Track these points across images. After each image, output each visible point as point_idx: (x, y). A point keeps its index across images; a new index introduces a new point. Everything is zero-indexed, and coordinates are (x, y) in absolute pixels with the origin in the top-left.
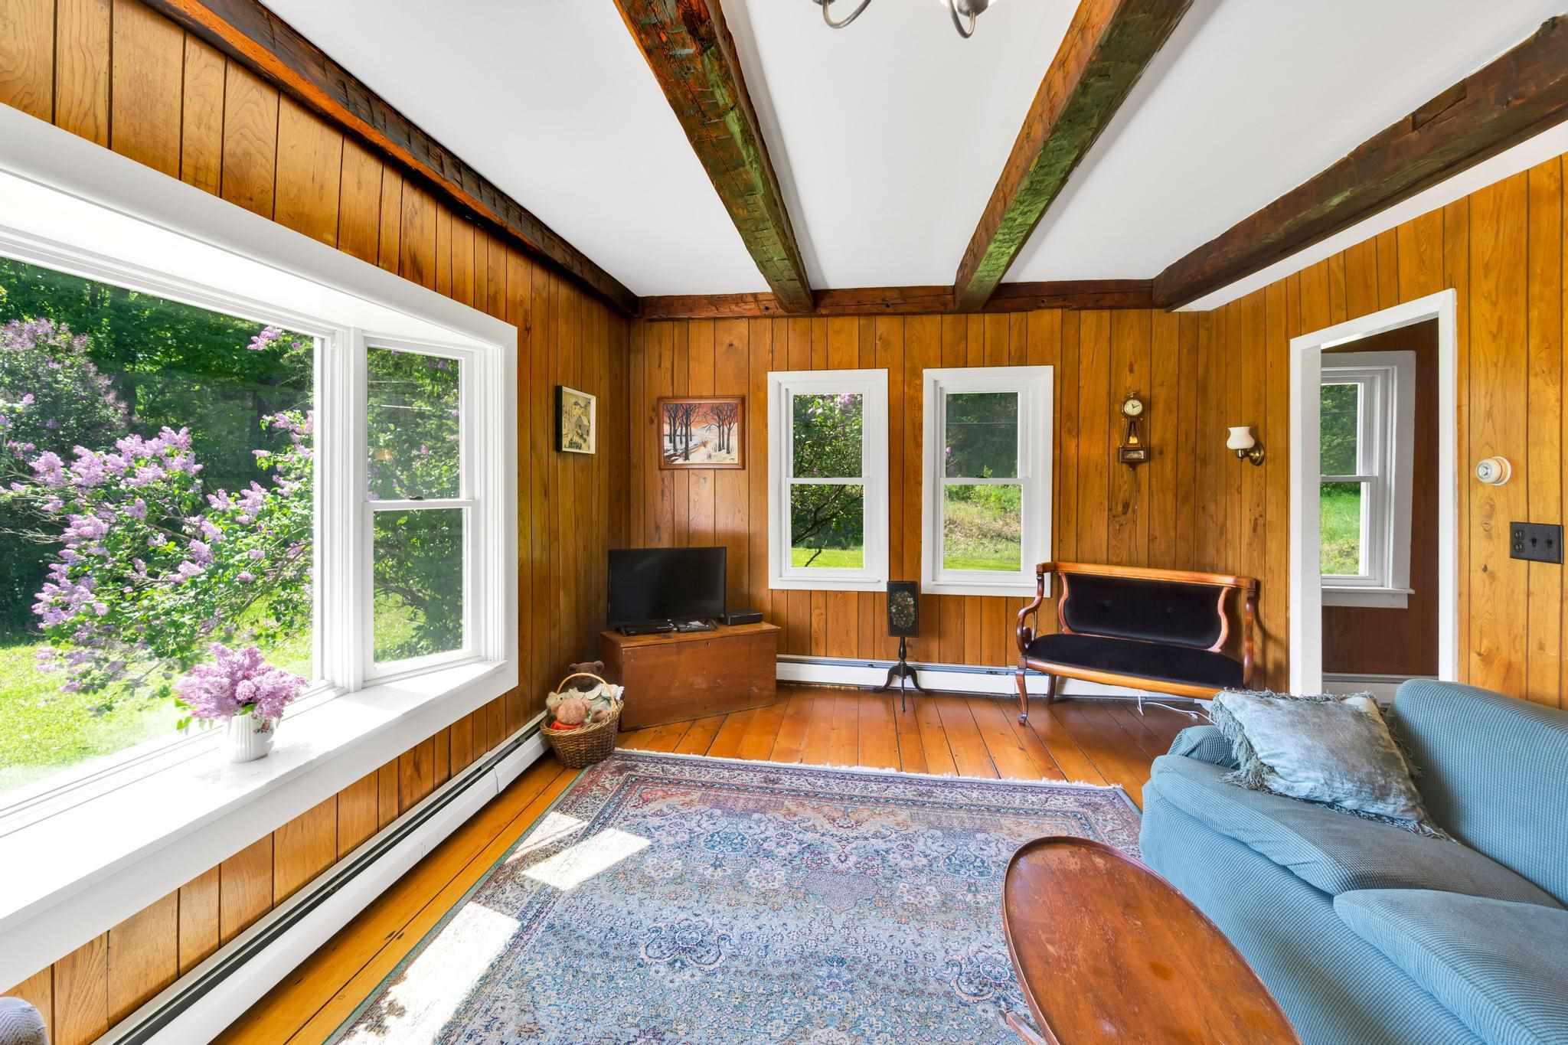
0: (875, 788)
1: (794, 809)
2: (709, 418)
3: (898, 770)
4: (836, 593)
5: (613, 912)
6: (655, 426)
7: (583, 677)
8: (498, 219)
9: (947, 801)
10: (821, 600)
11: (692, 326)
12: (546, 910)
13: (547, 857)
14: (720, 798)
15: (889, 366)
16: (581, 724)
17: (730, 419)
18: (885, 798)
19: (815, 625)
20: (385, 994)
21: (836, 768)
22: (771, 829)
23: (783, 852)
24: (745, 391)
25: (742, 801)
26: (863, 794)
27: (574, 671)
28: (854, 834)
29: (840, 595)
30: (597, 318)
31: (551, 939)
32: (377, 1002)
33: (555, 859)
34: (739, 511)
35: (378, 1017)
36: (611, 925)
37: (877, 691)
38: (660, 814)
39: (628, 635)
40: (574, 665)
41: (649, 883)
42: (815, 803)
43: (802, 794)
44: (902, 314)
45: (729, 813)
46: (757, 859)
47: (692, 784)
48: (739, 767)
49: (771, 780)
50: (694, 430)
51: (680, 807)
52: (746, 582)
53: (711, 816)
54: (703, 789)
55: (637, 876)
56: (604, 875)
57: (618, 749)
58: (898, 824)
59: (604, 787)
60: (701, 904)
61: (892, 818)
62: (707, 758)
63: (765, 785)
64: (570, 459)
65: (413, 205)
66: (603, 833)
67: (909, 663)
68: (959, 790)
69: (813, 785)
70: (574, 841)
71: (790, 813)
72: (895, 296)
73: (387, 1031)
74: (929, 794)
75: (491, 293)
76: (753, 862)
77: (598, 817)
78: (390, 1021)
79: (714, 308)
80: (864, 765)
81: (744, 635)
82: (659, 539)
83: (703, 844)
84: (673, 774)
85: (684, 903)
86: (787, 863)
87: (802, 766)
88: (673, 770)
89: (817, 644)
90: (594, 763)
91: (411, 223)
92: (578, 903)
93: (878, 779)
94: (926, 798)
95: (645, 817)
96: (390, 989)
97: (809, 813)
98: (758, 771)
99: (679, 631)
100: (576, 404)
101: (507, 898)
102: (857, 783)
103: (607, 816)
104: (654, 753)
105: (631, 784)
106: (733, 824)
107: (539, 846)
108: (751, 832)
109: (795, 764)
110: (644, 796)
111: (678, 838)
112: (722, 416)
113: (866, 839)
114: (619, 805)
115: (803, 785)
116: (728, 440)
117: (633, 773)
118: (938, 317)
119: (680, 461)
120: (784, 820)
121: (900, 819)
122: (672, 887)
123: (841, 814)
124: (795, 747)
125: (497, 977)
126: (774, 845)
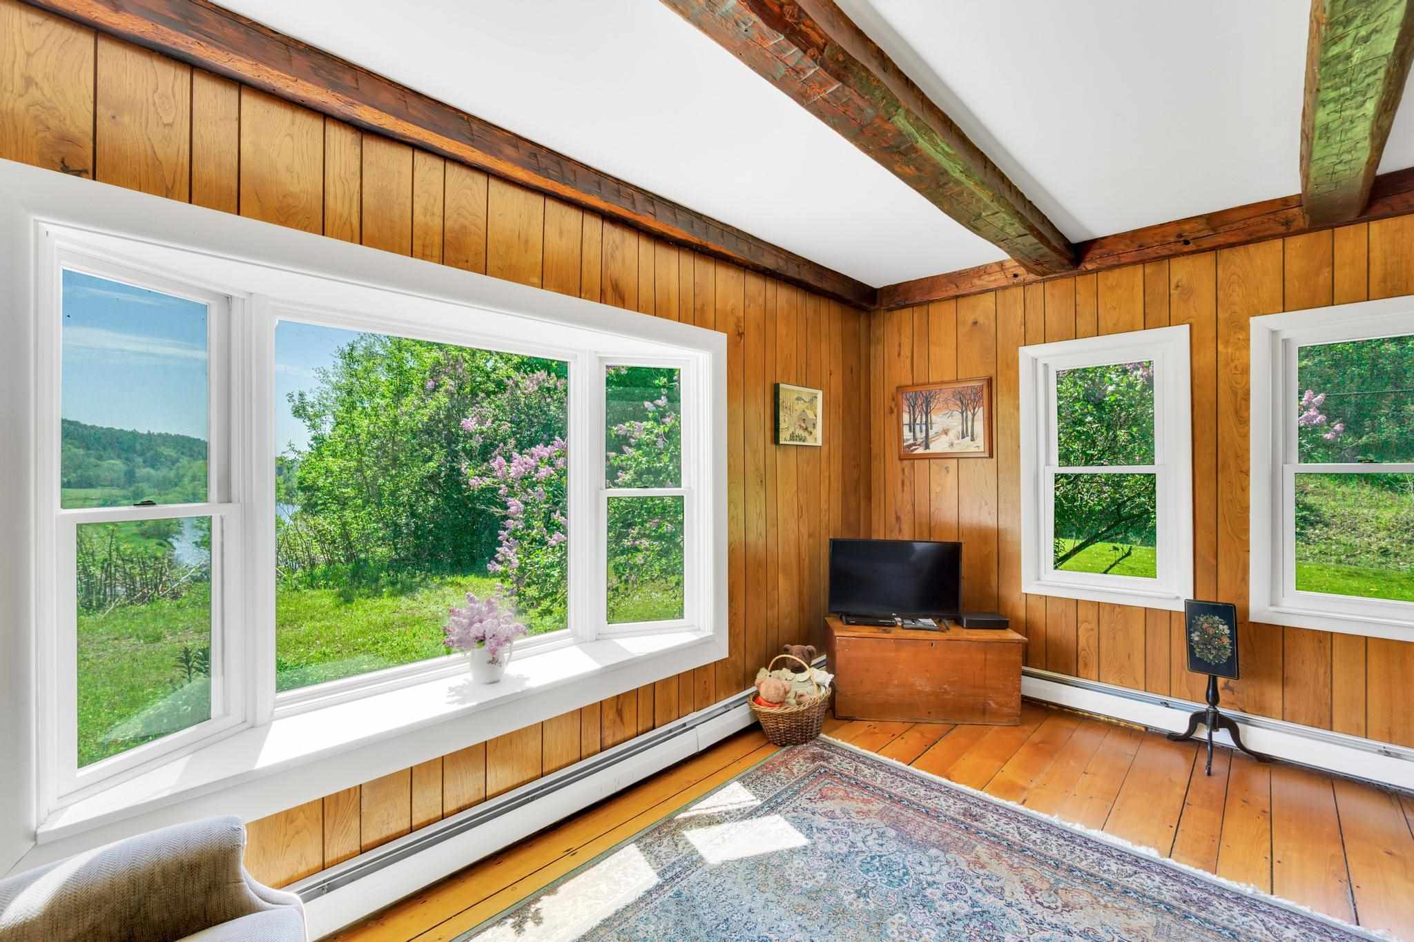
0: (1114, 868)
1: (984, 858)
2: (951, 403)
3: (1162, 854)
4: (1113, 606)
5: (736, 902)
6: (894, 416)
7: (793, 660)
8: (696, 239)
9: (1232, 926)
10: (1092, 615)
11: (933, 308)
12: (683, 876)
13: (709, 824)
14: (902, 818)
15: (1191, 320)
16: (781, 703)
17: (975, 402)
18: (1123, 887)
19: (1082, 642)
20: (537, 900)
21: (1068, 825)
22: (945, 874)
23: (947, 908)
24: (993, 372)
25: (924, 828)
26: (1092, 871)
27: (786, 651)
28: (1054, 921)
29: (1118, 609)
30: (827, 316)
31: (673, 908)
32: (529, 904)
33: (716, 829)
34: (986, 504)
35: (523, 918)
36: (728, 916)
37: (1173, 738)
38: (831, 815)
39: (848, 623)
40: (787, 646)
41: (784, 885)
42: (1016, 860)
43: (1005, 843)
44: (1213, 249)
45: (904, 838)
46: (911, 904)
47: (879, 793)
48: (941, 789)
49: (972, 814)
50: (934, 417)
51: (854, 814)
52: (994, 583)
53: (882, 835)
54: (888, 802)
55: (777, 873)
56: (747, 860)
57: (822, 735)
58: (1128, 931)
59: (791, 770)
60: (825, 931)
61: (1123, 918)
62: (911, 768)
63: (962, 818)
64: (793, 452)
65: (614, 242)
66: (768, 817)
67: (1223, 711)
68: (1261, 916)
69: (1025, 837)
70: (740, 816)
71: (977, 862)
72: (1201, 227)
73: (523, 933)
74: (1204, 905)
75: (698, 306)
76: (904, 906)
77: (771, 800)
78: (529, 925)
79: (954, 286)
80: (1113, 833)
81: (978, 642)
82: (900, 530)
83: (858, 863)
84: (865, 776)
85: (807, 923)
86: (945, 923)
87: (1022, 808)
88: (867, 771)
89: (1086, 665)
90: (793, 744)
91: (612, 256)
92: (711, 881)
93: (1122, 856)
94: (1193, 910)
95: (814, 813)
96: (543, 898)
97: (1003, 871)
98: (961, 800)
99: (902, 627)
100: (798, 399)
101: (660, 851)
102: (1089, 852)
103: (779, 801)
104: (856, 748)
105: (817, 774)
106: (902, 852)
107: (709, 812)
108: (919, 868)
109: (1012, 804)
110: (824, 792)
111: (836, 848)
112: (965, 402)
113: (1069, 933)
114: (796, 793)
115: (1011, 832)
116: (973, 426)
117: (825, 764)
118: (1278, 243)
119: (920, 451)
120: (966, 869)
121: (1135, 924)
122: (803, 900)
123: (1046, 886)
124: (1021, 782)
125: (615, 923)
126: (939, 894)
